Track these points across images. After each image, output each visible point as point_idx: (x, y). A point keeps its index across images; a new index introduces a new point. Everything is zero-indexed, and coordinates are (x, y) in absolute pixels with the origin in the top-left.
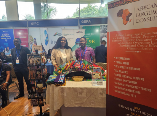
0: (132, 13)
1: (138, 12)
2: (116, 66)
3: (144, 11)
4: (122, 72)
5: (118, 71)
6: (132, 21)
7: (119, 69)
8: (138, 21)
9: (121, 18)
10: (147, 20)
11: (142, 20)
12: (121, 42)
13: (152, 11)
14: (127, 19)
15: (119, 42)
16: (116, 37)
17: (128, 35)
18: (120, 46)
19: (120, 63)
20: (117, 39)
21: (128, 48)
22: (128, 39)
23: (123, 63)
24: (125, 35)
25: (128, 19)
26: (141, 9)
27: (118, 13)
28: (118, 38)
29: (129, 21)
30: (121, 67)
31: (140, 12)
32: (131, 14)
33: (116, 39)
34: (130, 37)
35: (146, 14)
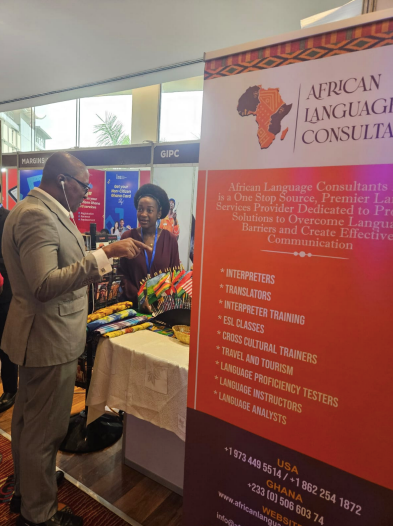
0: (290, 106)
1: (314, 104)
2: (228, 304)
3: (334, 100)
4: (246, 327)
5: (231, 323)
6: (290, 136)
7: (235, 315)
8: (309, 137)
9: (251, 119)
10: (341, 135)
11: (322, 136)
12: (249, 214)
13: (363, 104)
14: (272, 127)
15: (241, 213)
16: (232, 194)
17: (273, 189)
18: (245, 228)
19: (240, 291)
20: (233, 202)
21: (272, 239)
22: (274, 204)
23: (252, 295)
24: (262, 188)
25: (275, 128)
26: (324, 94)
27: (240, 100)
28: (238, 197)
29: (279, 136)
30: (242, 307)
31: (319, 104)
32: (287, 109)
33: (229, 199)
34: (278, 197)
35: (339, 113)
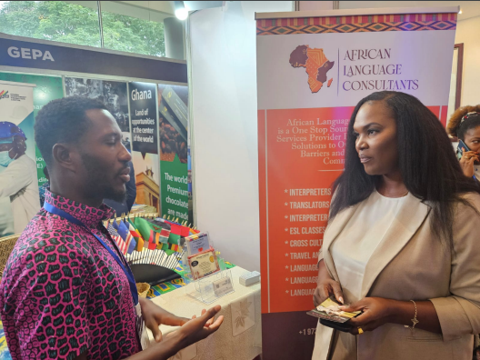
0: (333, 63)
1: (348, 63)
2: (293, 218)
3: (361, 63)
4: (310, 232)
5: (297, 232)
6: (334, 84)
7: (299, 224)
8: (348, 86)
9: (302, 70)
10: (368, 86)
11: (356, 86)
12: (305, 143)
13: (381, 67)
15: (299, 143)
16: (290, 128)
17: (325, 123)
18: (303, 154)
19: (302, 205)
20: (291, 135)
21: (327, 161)
22: (326, 135)
23: (313, 206)
24: (316, 122)
25: (322, 78)
26: (356, 57)
27: (291, 55)
28: (295, 130)
29: (325, 84)
30: (305, 218)
31: (353, 64)
32: (331, 65)
33: (288, 132)
34: (329, 129)
35: (366, 71)
